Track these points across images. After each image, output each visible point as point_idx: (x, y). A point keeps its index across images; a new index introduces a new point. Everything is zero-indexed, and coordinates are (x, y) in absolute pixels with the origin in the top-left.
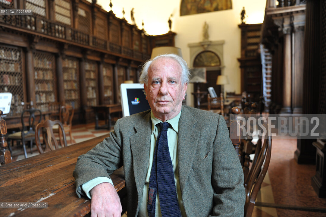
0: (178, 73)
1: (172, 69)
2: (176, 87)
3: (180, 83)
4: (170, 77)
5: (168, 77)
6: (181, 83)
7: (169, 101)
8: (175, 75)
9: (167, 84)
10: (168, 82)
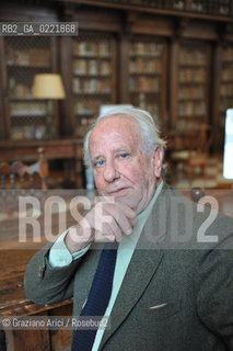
4: (116, 148)
5: (112, 149)
6: (141, 153)
9: (116, 161)
10: (117, 156)
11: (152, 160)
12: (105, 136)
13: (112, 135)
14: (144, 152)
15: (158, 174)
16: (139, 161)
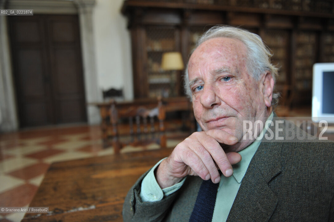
0: (236, 57)
1: (219, 52)
2: (238, 85)
3: (245, 75)
4: (217, 69)
5: (212, 70)
6: (248, 76)
7: (227, 116)
8: (228, 62)
9: (217, 84)
10: (219, 79)
11: (261, 86)
12: (204, 55)
13: (213, 53)
14: (252, 76)
15: (268, 102)
16: (245, 85)
